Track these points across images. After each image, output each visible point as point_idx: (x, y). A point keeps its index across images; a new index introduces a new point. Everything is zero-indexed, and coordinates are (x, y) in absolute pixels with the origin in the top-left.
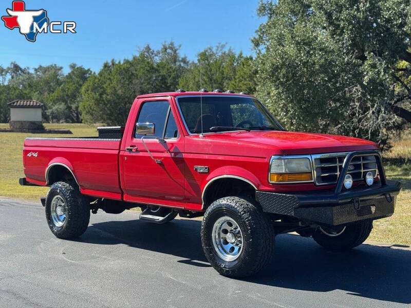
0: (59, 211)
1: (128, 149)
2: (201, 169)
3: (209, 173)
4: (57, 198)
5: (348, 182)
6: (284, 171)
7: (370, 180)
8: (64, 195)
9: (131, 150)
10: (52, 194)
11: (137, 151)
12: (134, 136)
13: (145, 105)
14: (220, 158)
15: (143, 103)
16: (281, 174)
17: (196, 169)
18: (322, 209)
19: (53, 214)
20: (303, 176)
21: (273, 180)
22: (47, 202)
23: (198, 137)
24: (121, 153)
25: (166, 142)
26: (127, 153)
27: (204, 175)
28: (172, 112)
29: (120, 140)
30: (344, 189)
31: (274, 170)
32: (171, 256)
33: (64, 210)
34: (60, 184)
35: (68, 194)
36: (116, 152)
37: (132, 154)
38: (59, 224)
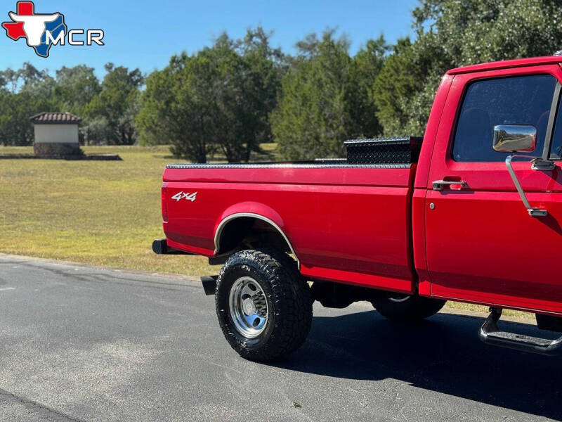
0: (249, 307)
1: (438, 186)
4: (243, 282)
8: (262, 277)
9: (447, 187)
10: (233, 274)
11: (466, 190)
12: (450, 157)
15: (469, 84)
19: (235, 317)
24: (417, 193)
26: (434, 194)
29: (408, 166)
33: (259, 303)
34: (248, 255)
35: (273, 275)
36: (403, 191)
37: (449, 196)
38: (251, 333)
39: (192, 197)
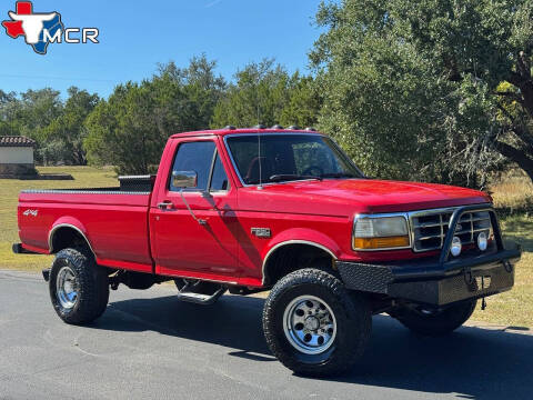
0: (68, 287)
1: (160, 206)
2: (261, 232)
3: (271, 237)
4: (65, 270)
5: (456, 247)
6: (372, 235)
7: (482, 243)
8: (74, 267)
9: (165, 207)
10: (58, 265)
11: (173, 207)
12: (168, 187)
13: (183, 146)
14: (287, 217)
15: (180, 144)
16: (368, 239)
17: (254, 233)
18: (424, 284)
19: (60, 292)
20: (398, 240)
21: (358, 247)
22: (51, 277)
23: (254, 189)
24: (152, 211)
25: (211, 196)
26: (160, 211)
27: (266, 240)
28: (220, 156)
29: (149, 193)
30: (451, 257)
31: (359, 233)
32: (218, 346)
33: (75, 287)
34: (68, 252)
35: (80, 266)
36: (145, 209)
37: (166, 212)
38: (68, 305)
39: (35, 213)
